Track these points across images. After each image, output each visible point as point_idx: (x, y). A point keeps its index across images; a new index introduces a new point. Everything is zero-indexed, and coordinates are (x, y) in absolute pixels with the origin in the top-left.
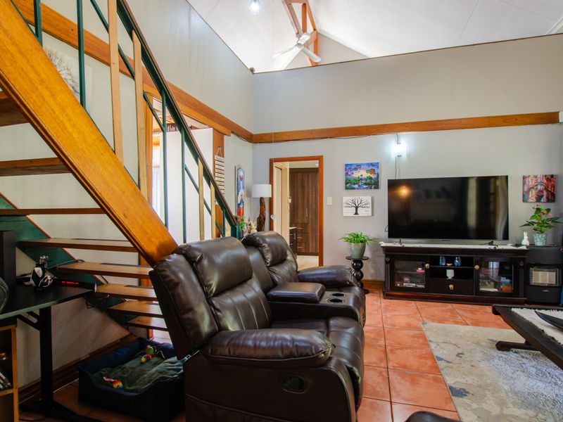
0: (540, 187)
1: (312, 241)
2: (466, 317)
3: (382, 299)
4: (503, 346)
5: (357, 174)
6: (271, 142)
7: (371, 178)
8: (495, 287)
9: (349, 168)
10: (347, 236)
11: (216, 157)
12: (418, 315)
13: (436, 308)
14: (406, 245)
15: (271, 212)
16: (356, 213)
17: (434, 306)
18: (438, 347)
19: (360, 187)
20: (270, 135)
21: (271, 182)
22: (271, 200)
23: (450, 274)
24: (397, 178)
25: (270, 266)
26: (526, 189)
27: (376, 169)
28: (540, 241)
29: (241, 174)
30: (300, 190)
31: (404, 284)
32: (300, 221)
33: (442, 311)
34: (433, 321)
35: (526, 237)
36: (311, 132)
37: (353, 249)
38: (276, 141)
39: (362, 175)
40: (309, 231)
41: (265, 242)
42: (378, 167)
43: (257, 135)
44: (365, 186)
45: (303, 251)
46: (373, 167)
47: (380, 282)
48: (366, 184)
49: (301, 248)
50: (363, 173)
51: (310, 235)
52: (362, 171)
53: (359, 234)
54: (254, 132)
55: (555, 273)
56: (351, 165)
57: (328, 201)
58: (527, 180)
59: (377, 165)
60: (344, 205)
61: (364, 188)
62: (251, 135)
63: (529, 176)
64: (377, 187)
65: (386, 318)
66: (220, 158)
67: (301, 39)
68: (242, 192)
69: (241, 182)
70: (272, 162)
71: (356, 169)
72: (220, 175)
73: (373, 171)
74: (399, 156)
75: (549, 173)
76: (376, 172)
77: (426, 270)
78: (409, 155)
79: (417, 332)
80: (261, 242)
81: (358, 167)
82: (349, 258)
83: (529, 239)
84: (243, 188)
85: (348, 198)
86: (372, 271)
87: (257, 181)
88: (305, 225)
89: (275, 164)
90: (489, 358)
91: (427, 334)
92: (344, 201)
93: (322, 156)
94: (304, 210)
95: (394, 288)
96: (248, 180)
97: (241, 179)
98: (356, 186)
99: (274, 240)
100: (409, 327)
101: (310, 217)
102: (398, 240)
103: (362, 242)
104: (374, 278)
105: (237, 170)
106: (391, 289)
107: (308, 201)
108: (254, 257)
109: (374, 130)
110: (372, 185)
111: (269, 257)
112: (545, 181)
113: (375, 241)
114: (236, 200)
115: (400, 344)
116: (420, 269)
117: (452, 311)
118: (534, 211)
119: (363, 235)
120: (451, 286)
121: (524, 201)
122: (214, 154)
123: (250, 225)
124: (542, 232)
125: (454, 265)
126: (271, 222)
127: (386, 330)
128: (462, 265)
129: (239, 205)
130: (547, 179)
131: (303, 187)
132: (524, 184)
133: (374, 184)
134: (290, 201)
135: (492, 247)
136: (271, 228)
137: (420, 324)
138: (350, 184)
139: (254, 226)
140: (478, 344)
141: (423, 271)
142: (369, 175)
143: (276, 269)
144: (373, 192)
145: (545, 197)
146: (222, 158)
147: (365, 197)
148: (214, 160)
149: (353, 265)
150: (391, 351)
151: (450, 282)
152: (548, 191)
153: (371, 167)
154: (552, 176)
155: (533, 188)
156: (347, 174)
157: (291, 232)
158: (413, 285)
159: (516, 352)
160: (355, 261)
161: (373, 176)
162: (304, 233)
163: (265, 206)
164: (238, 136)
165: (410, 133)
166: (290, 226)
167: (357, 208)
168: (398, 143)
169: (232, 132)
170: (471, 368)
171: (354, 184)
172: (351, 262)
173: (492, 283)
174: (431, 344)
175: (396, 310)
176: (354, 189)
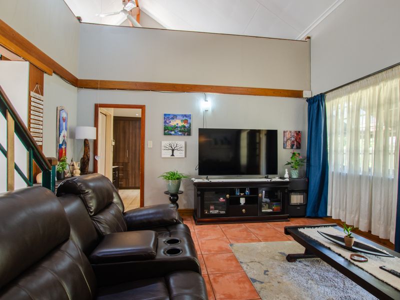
0: (293, 139)
1: (132, 177)
2: (258, 235)
3: (194, 225)
4: (291, 258)
5: (173, 123)
6: (97, 88)
7: (185, 127)
8: (269, 208)
9: (167, 117)
10: (165, 174)
11: (33, 94)
12: (225, 237)
13: (235, 229)
14: (213, 181)
15: (95, 153)
16: (173, 155)
17: (233, 227)
18: (248, 267)
19: (176, 134)
20: (96, 82)
21: (96, 125)
22: (95, 142)
23: (242, 201)
24: (205, 128)
25: (94, 215)
26: (285, 140)
27: (188, 119)
28: (295, 175)
29: (64, 115)
30: (122, 135)
31: (211, 211)
32: (121, 161)
33: (240, 231)
34: (237, 241)
35: (287, 172)
36: (136, 83)
37: (171, 185)
38: (101, 89)
39: (177, 124)
40: (130, 169)
41: (88, 187)
42: (190, 118)
43: (82, 81)
44: (180, 133)
45: (124, 186)
46: (186, 118)
47: (190, 210)
48: (180, 131)
49: (123, 183)
50: (178, 122)
51: (130, 172)
52: (177, 120)
53: (176, 172)
54: (79, 77)
55: (302, 196)
56: (169, 115)
57: (149, 144)
58: (286, 134)
59: (189, 116)
60: (163, 148)
61: (179, 135)
62: (77, 80)
63: (287, 131)
64: (189, 134)
65: (202, 244)
66: (38, 96)
67: (127, 6)
68: (64, 133)
69: (64, 123)
70: (97, 107)
71: (173, 118)
72: (37, 114)
73: (186, 121)
74: (206, 111)
75: (298, 130)
76: (189, 122)
77: (227, 199)
78: (213, 111)
79: (229, 255)
80: (84, 188)
81: (174, 117)
82: (167, 193)
83: (288, 174)
84: (66, 129)
85: (167, 141)
86: (185, 202)
87: (81, 123)
88: (125, 165)
89: (101, 110)
90: (287, 272)
91: (237, 255)
92: (163, 145)
93: (144, 106)
94: (125, 151)
95: (203, 215)
96: (71, 122)
97: (64, 120)
98: (173, 133)
99: (99, 184)
100: (221, 250)
101: (130, 157)
102: (205, 176)
103: (178, 179)
104: (187, 208)
105: (59, 111)
106: (201, 216)
107: (129, 144)
108: (72, 206)
109: (188, 88)
110: (186, 132)
111: (93, 204)
112: (295, 135)
113: (188, 177)
114: (58, 141)
115: (219, 270)
116: (221, 198)
117: (246, 230)
118: (291, 155)
119: (179, 173)
120: (244, 210)
121: (284, 148)
122: (30, 90)
123: (73, 165)
124: (296, 169)
125: (245, 194)
126: (95, 162)
127: (205, 256)
128: (251, 194)
129: (60, 146)
130: (297, 134)
131: (125, 133)
132: (284, 136)
133: (187, 132)
134: (113, 143)
135: (269, 180)
136: (95, 170)
137: (229, 247)
138: (168, 131)
139: (77, 167)
140: (273, 258)
141: (224, 200)
142: (183, 124)
143: (101, 217)
144: (186, 138)
145: (295, 145)
146: (40, 96)
147: (179, 141)
148: (30, 97)
149: (170, 199)
150: (214, 279)
151: (243, 207)
152: (297, 141)
153: (185, 118)
154: (299, 132)
155: (289, 139)
156: (165, 122)
157: (114, 170)
158: (216, 212)
159: (300, 262)
160: (172, 195)
161: (186, 125)
162: (125, 170)
163: (89, 148)
164: (61, 77)
165: (215, 94)
166: (113, 165)
167: (173, 151)
168: (206, 101)
169: (54, 72)
170: (278, 284)
171: (171, 131)
172: (169, 196)
173: (267, 205)
174: (243, 265)
175: (207, 235)
176: (171, 134)
